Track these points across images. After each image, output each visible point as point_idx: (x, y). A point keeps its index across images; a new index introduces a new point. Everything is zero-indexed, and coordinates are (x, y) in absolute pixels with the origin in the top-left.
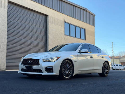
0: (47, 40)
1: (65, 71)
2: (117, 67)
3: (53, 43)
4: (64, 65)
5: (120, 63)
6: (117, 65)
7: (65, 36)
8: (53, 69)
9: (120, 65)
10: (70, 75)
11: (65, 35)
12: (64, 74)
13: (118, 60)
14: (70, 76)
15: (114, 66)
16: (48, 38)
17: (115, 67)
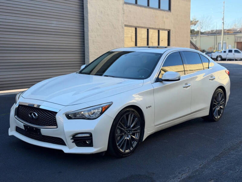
0: (85, 18)
1: (122, 137)
2: (230, 54)
3: (99, 25)
4: (120, 124)
5: (235, 42)
6: (230, 51)
7: (125, 5)
8: (92, 139)
9: (236, 51)
10: (136, 143)
11: (126, 3)
12: (119, 145)
13: (232, 38)
14: (134, 146)
15: (225, 52)
16: (87, 13)
17: (225, 54)
